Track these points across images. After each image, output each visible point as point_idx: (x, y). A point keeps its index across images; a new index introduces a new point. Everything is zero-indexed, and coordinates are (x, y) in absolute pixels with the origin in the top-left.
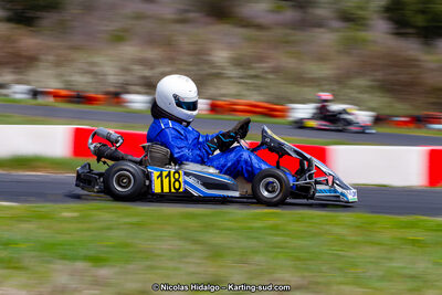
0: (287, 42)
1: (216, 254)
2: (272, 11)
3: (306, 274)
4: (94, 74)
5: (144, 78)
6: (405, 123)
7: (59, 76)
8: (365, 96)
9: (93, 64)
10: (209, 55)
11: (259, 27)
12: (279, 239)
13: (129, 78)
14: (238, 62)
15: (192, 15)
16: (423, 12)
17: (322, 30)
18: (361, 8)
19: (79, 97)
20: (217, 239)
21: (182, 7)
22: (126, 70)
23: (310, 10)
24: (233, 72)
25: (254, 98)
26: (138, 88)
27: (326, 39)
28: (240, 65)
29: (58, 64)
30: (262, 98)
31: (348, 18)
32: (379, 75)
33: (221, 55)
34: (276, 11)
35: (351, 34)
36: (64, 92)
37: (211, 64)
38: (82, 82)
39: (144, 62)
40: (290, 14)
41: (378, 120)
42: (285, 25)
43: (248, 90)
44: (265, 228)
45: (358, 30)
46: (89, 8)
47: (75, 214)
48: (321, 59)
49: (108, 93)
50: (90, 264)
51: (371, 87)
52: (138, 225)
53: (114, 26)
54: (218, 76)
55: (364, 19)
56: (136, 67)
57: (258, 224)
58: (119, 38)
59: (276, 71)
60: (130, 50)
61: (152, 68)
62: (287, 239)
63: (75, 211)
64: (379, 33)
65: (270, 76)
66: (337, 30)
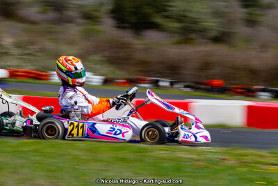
0: (50, 32)
8: (98, 67)
16: (135, 13)
17: (72, 25)
18: (96, 11)
23: (64, 12)
24: (16, 51)
25: (28, 68)
27: (74, 30)
30: (33, 68)
32: (107, 53)
34: (44, 12)
35: (90, 27)
40: (52, 15)
41: (106, 82)
42: (48, 21)
43: (25, 63)
54: (6, 54)
57: (26, 149)
64: (107, 27)
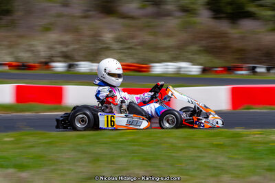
1: (96, 159)
2: (140, 8)
3: (150, 169)
4: (32, 51)
5: (62, 52)
6: (221, 72)
7: (12, 53)
9: (32, 45)
10: (101, 36)
11: (132, 18)
12: (136, 148)
13: (53, 53)
14: (119, 40)
15: (91, 13)
19: (23, 66)
20: (98, 150)
21: (86, 8)
22: (51, 48)
26: (59, 59)
28: (120, 42)
29: (10, 47)
31: (185, 10)
33: (108, 37)
36: (14, 64)
37: (103, 42)
38: (25, 56)
39: (62, 43)
44: (127, 141)
45: (192, 17)
46: (29, 12)
47: (12, 139)
48: (169, 35)
49: (41, 63)
50: (16, 170)
51: (200, 51)
52: (50, 143)
53: (45, 22)
55: (195, 10)
56: (58, 46)
58: (47, 29)
59: (141, 44)
60: (54, 36)
61: (67, 47)
62: (141, 148)
63: (11, 137)
65: (139, 47)
66: (179, 18)
